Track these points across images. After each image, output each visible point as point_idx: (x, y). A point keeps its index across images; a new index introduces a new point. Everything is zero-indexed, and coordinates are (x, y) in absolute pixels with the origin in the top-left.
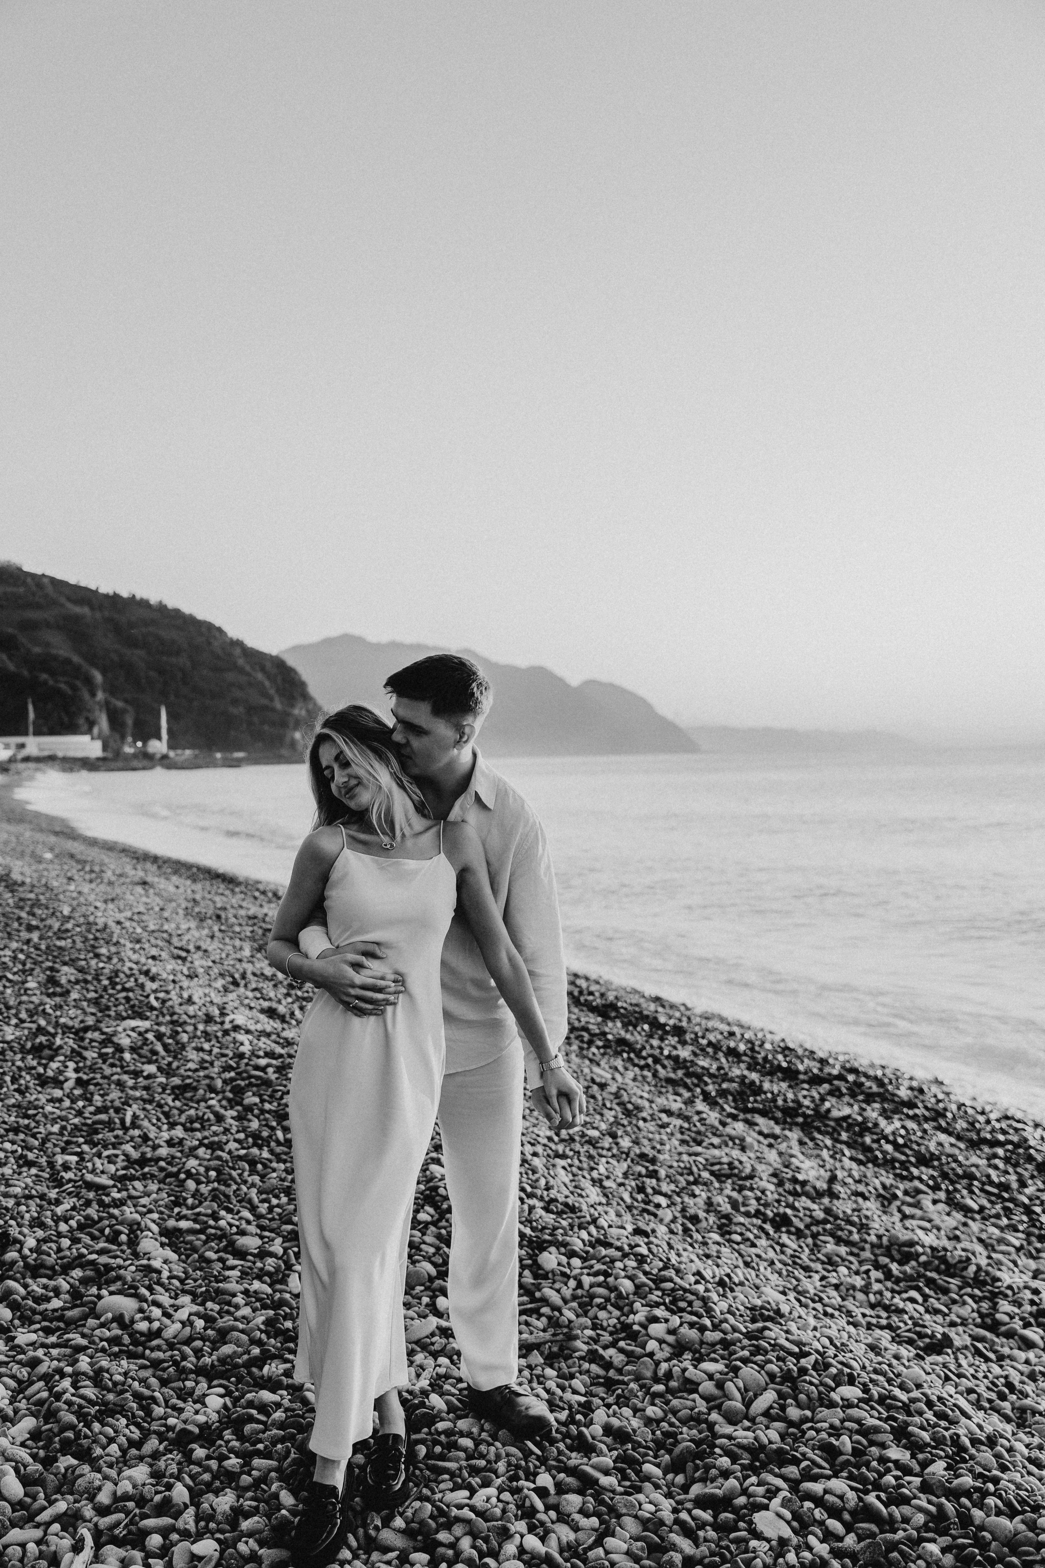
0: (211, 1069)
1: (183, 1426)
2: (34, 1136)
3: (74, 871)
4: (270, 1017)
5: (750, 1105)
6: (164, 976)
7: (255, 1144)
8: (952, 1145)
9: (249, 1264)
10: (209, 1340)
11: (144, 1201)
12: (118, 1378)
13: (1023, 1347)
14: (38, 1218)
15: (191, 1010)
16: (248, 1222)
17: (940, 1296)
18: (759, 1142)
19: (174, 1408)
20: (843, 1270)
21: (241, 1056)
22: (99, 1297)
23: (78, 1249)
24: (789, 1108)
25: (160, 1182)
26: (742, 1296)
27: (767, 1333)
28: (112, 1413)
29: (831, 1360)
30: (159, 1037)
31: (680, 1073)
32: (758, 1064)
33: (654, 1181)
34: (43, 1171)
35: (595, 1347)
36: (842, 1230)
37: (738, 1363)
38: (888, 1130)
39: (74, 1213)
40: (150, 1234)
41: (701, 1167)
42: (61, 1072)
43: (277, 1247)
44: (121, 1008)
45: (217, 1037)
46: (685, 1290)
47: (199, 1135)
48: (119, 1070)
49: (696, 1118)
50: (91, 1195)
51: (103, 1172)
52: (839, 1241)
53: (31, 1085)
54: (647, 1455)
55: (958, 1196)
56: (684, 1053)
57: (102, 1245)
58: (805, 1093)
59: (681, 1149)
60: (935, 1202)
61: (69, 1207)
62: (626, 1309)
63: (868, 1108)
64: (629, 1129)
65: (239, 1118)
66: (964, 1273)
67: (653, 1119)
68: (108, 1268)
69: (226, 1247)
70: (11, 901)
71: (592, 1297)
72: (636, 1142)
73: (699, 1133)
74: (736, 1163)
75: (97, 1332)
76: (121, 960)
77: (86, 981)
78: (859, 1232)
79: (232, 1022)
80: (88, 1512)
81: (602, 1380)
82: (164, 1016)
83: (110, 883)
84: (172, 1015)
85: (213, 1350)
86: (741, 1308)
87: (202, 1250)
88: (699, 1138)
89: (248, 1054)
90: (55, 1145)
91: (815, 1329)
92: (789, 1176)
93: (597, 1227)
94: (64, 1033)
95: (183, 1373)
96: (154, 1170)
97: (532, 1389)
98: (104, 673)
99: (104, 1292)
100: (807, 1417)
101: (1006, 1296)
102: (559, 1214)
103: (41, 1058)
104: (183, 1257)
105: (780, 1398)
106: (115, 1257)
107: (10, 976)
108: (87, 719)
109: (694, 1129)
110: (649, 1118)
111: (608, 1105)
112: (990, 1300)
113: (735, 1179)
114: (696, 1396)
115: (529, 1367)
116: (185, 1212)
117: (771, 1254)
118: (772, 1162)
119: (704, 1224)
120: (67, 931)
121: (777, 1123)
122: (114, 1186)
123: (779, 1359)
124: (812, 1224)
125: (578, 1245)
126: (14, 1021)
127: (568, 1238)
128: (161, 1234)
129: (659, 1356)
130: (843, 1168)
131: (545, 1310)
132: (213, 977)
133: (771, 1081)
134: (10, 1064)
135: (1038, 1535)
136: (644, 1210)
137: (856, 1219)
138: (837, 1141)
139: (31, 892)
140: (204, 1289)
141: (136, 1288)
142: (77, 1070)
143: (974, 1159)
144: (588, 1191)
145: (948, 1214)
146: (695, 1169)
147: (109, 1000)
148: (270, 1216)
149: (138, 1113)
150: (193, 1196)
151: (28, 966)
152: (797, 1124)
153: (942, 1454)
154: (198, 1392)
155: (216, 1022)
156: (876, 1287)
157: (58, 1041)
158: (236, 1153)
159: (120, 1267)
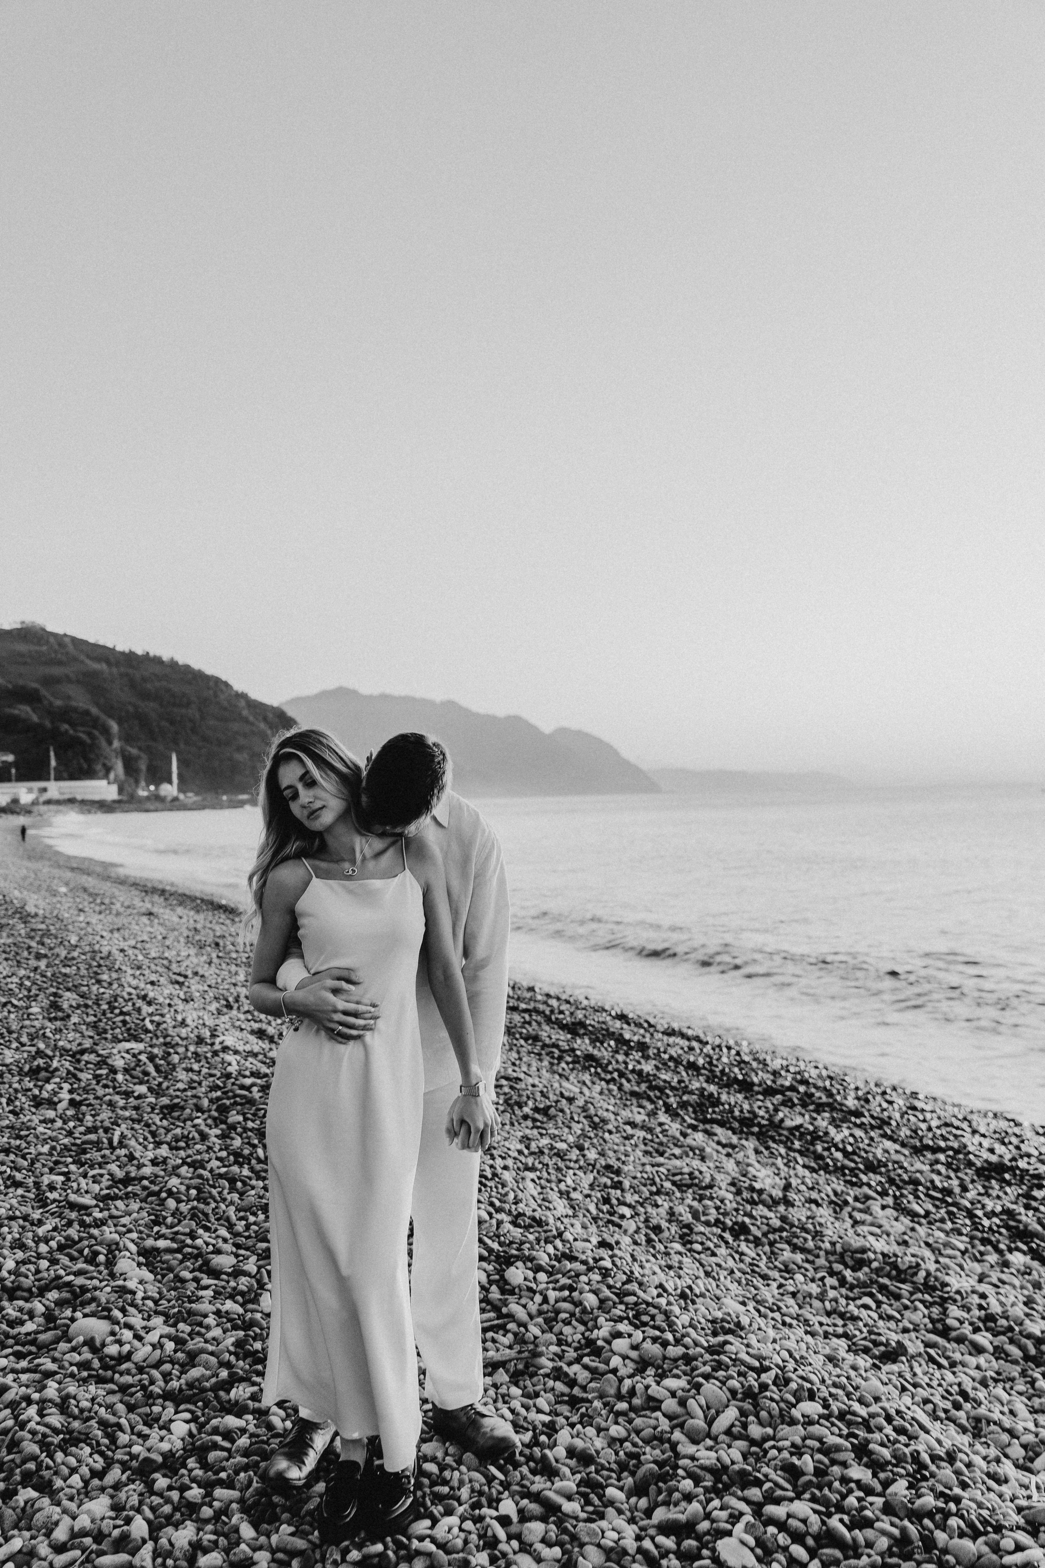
0: (199, 1089)
1: (147, 1455)
2: (24, 1157)
3: (86, 904)
4: (260, 1038)
5: (709, 1116)
6: (161, 1000)
7: (236, 1162)
8: (897, 1152)
9: (223, 1283)
10: (178, 1363)
11: (125, 1220)
12: (85, 1404)
13: (973, 1351)
14: (19, 1239)
15: (184, 1032)
16: (225, 1241)
17: (893, 1302)
18: (718, 1152)
19: (140, 1435)
20: (799, 1277)
21: (228, 1076)
22: (73, 1320)
23: (55, 1271)
24: (745, 1118)
25: (141, 1201)
26: (703, 1309)
27: (728, 1347)
28: (75, 1442)
29: (791, 1375)
30: (152, 1058)
31: (644, 1086)
32: (716, 1077)
33: (619, 1192)
34: (29, 1191)
35: (560, 1364)
36: (798, 1237)
37: (700, 1380)
38: (838, 1138)
39: (55, 1234)
40: (128, 1254)
41: (663, 1177)
42: (55, 1094)
43: (251, 1266)
44: (118, 1031)
45: (206, 1058)
46: (648, 1304)
47: (182, 1153)
48: (111, 1090)
49: (658, 1129)
50: (73, 1215)
51: (87, 1192)
52: (795, 1248)
53: (26, 1106)
54: (610, 1477)
55: (905, 1201)
56: (648, 1067)
57: (81, 1265)
58: (760, 1103)
59: (645, 1160)
60: (883, 1207)
61: (50, 1228)
62: (590, 1324)
63: (819, 1118)
64: (595, 1141)
65: (223, 1136)
66: (915, 1279)
67: (618, 1132)
68: (84, 1289)
69: (201, 1266)
70: (23, 932)
71: (557, 1312)
72: (602, 1154)
73: (661, 1144)
74: (697, 1173)
75: (67, 1357)
76: (121, 985)
77: (86, 1006)
78: (813, 1239)
79: (221, 1043)
80: (44, 1549)
81: (566, 1398)
82: (157, 1038)
83: (118, 914)
84: (165, 1037)
85: (182, 1373)
86: (703, 1321)
87: (178, 1269)
88: (661, 1149)
89: (235, 1074)
90: (44, 1165)
91: (774, 1341)
92: (746, 1185)
93: (563, 1241)
94: (61, 1056)
95: (150, 1397)
96: (137, 1189)
97: (497, 1410)
98: (120, 723)
99: (78, 1314)
100: (769, 1436)
101: (955, 1301)
102: (527, 1227)
103: (38, 1080)
104: (159, 1277)
105: (741, 1416)
106: (91, 1278)
107: (15, 1002)
108: (104, 765)
109: (657, 1140)
110: (614, 1130)
111: (576, 1119)
112: (941, 1305)
113: (696, 1189)
114: (658, 1414)
115: (495, 1386)
116: (164, 1230)
117: (731, 1263)
118: (730, 1171)
119: (666, 1234)
120: (73, 958)
121: (734, 1133)
122: (97, 1206)
123: (740, 1374)
124: (769, 1232)
125: (544, 1260)
126: (15, 1045)
127: (534, 1253)
128: (139, 1254)
129: (622, 1372)
130: (796, 1175)
131: (512, 1326)
132: (208, 1000)
133: (728, 1093)
134: (7, 1086)
135: (1001, 1557)
136: (609, 1221)
137: (810, 1227)
138: (790, 1149)
139: (43, 923)
140: (176, 1310)
141: (109, 1310)
142: (71, 1092)
143: (918, 1166)
144: (555, 1204)
145: (896, 1219)
146: (657, 1180)
147: (106, 1023)
148: (247, 1234)
149: (126, 1132)
150: (173, 1215)
151: (34, 992)
152: (753, 1134)
153: (903, 1471)
154: (164, 1418)
155: (206, 1044)
156: (832, 1294)
157: (55, 1064)
158: (217, 1172)
159: (95, 1289)
